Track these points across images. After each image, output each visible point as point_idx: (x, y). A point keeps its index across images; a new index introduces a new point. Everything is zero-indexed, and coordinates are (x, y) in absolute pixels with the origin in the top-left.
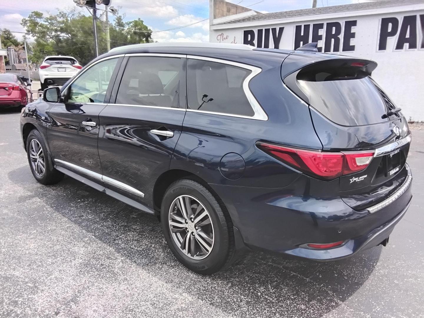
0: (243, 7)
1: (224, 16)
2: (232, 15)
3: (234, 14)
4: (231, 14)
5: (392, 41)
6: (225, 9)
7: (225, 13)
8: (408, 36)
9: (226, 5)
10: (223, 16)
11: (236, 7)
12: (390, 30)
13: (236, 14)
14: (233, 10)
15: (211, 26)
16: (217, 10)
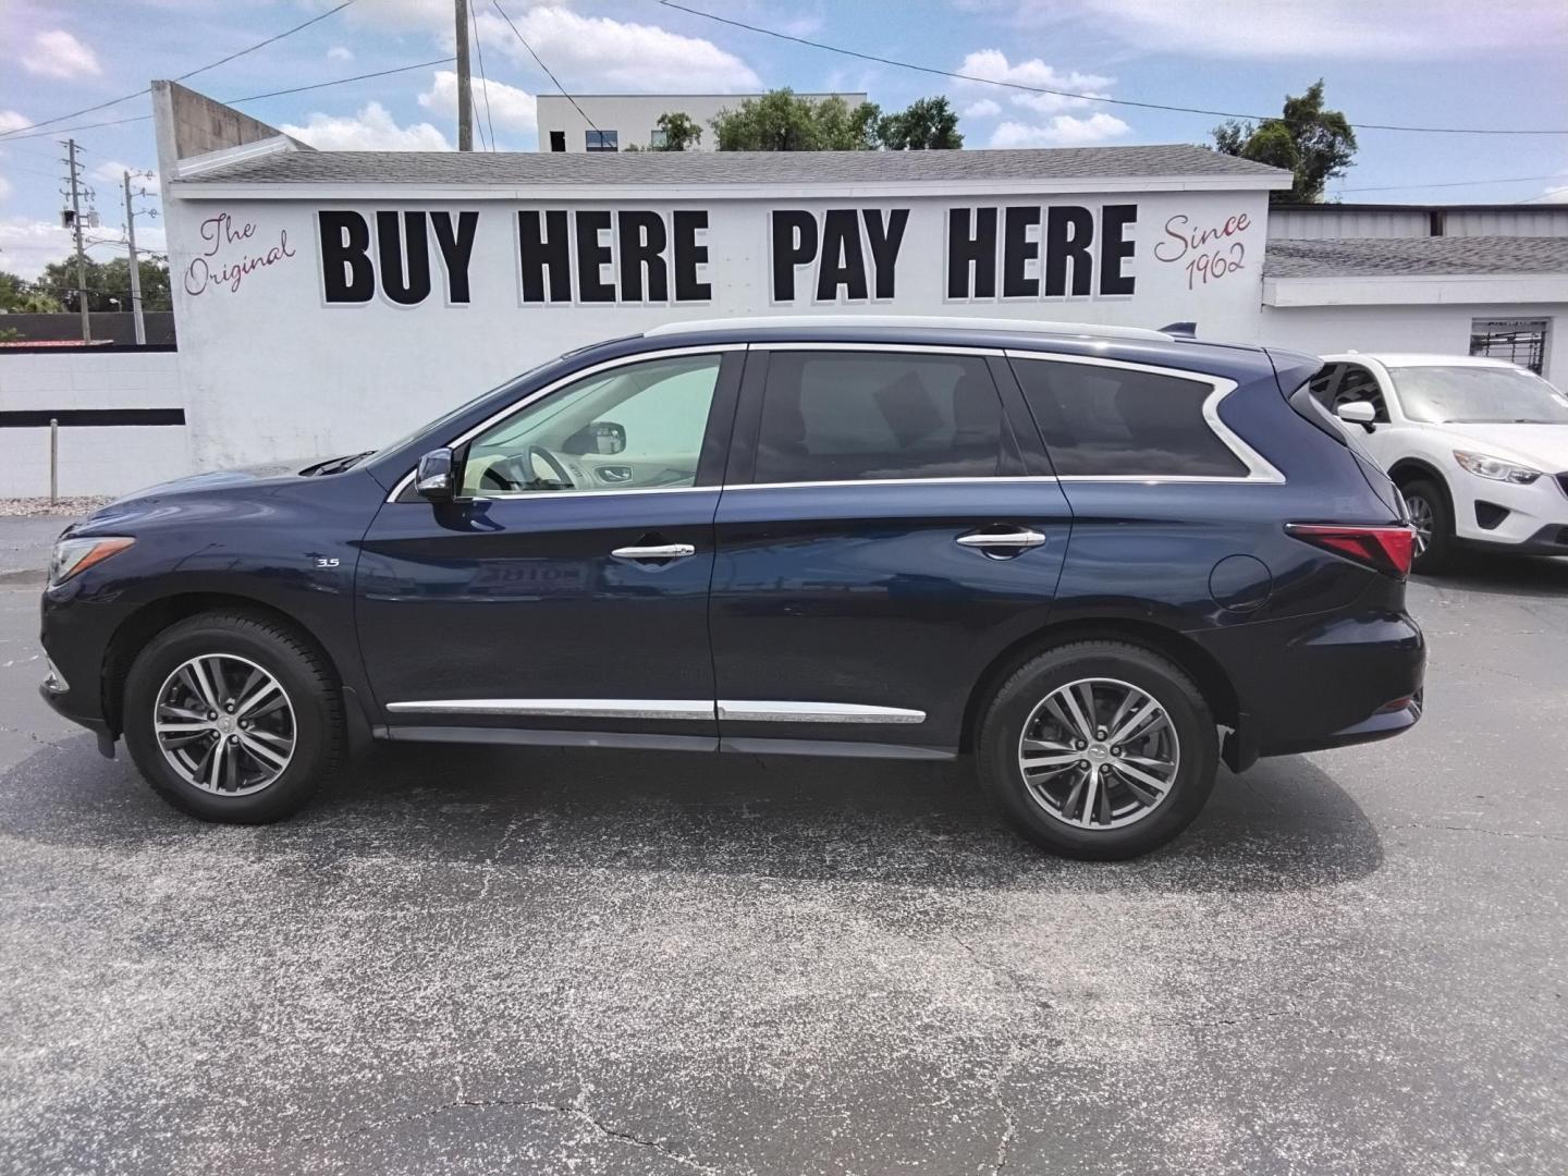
0: (257, 122)
1: (207, 150)
2: (229, 147)
3: (235, 145)
4: (225, 142)
5: (806, 276)
6: (208, 127)
7: (209, 138)
8: (842, 265)
9: (208, 110)
10: (204, 149)
11: (238, 120)
12: (797, 246)
13: (240, 144)
14: (230, 130)
15: (173, 186)
16: (185, 128)
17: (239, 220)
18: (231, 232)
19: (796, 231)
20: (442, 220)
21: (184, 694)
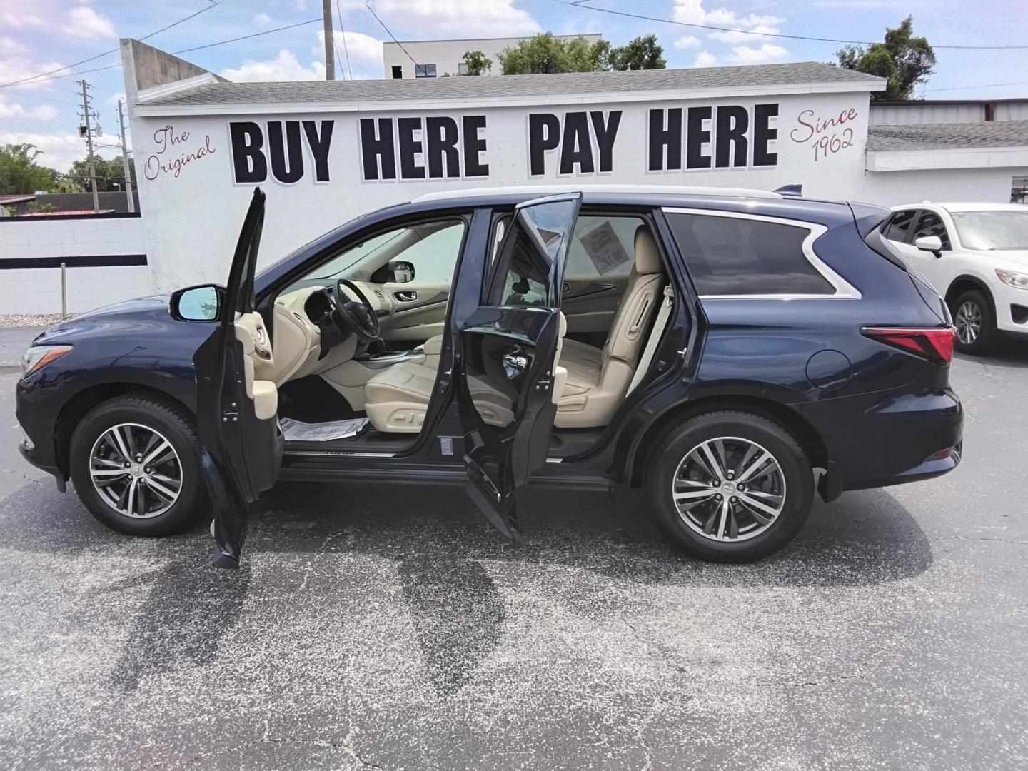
0: (191, 65)
1: (157, 84)
2: (173, 81)
3: (176, 80)
4: (169, 78)
5: (553, 158)
6: (158, 69)
7: (159, 75)
8: (577, 149)
9: (158, 57)
10: (156, 83)
11: (178, 63)
12: (546, 137)
13: (180, 79)
14: (173, 71)
15: (135, 109)
16: (143, 69)
17: (178, 130)
18: (174, 138)
19: (545, 127)
20: (310, 126)
21: (108, 451)
